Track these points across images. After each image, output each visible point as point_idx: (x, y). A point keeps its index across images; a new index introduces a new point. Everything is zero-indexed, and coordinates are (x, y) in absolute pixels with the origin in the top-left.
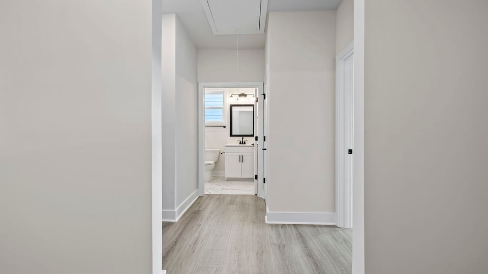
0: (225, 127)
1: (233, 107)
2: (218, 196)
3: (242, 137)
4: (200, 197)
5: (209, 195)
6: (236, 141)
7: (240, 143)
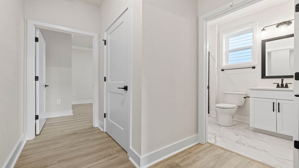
0: (254, 68)
1: (266, 43)
2: (222, 151)
3: (280, 80)
4: (199, 144)
5: (211, 145)
6: (271, 84)
7: (278, 86)
